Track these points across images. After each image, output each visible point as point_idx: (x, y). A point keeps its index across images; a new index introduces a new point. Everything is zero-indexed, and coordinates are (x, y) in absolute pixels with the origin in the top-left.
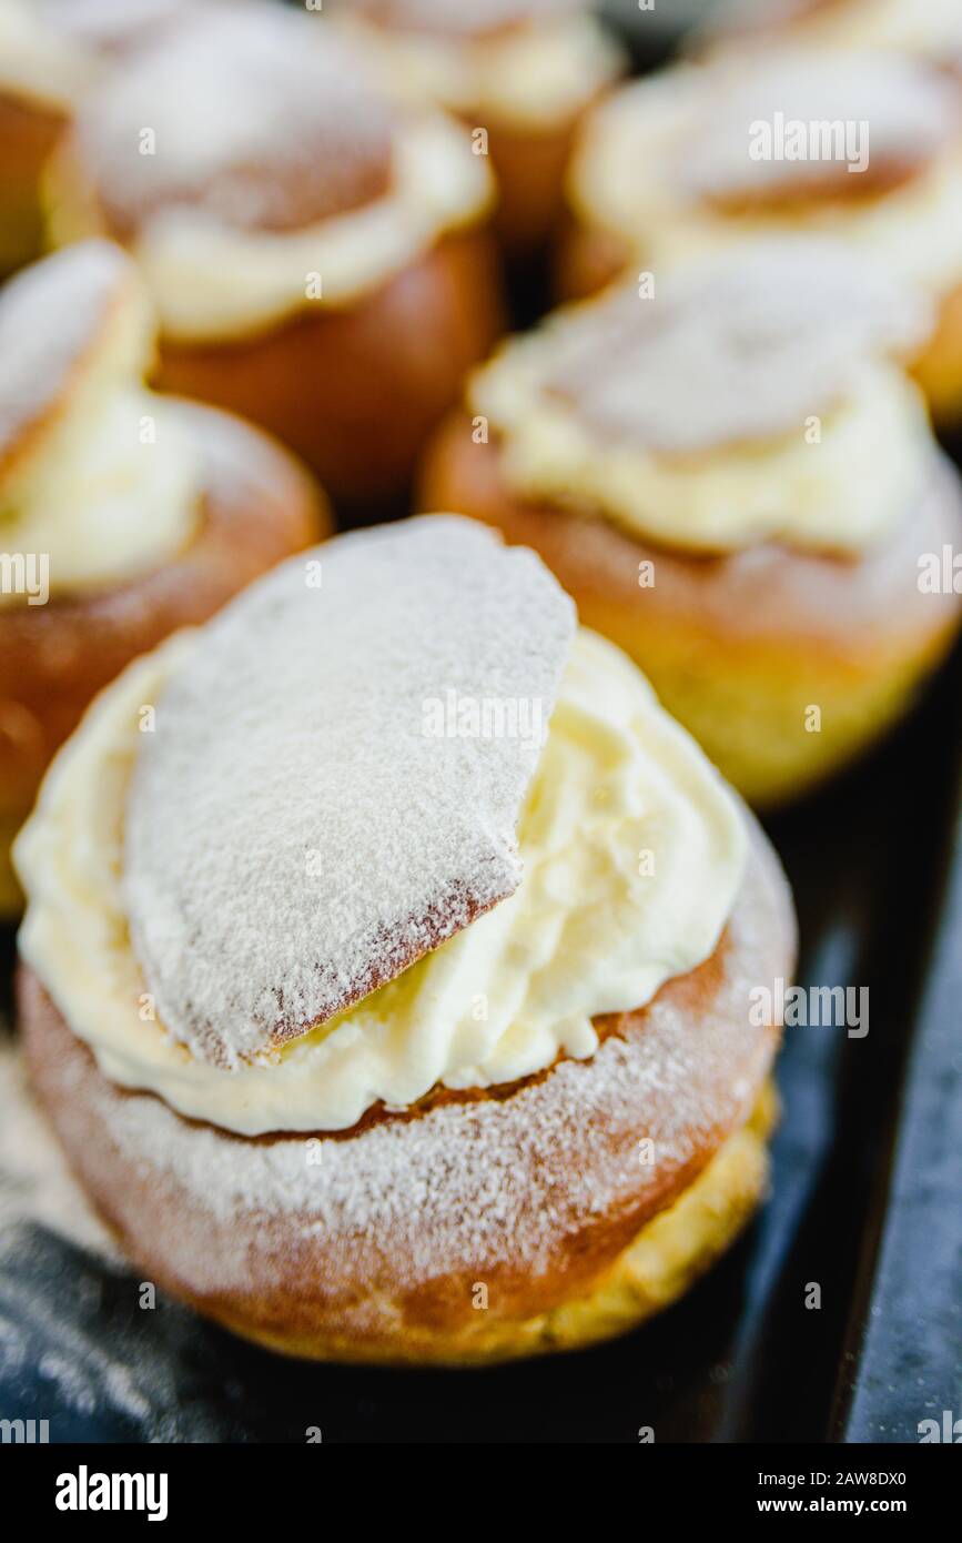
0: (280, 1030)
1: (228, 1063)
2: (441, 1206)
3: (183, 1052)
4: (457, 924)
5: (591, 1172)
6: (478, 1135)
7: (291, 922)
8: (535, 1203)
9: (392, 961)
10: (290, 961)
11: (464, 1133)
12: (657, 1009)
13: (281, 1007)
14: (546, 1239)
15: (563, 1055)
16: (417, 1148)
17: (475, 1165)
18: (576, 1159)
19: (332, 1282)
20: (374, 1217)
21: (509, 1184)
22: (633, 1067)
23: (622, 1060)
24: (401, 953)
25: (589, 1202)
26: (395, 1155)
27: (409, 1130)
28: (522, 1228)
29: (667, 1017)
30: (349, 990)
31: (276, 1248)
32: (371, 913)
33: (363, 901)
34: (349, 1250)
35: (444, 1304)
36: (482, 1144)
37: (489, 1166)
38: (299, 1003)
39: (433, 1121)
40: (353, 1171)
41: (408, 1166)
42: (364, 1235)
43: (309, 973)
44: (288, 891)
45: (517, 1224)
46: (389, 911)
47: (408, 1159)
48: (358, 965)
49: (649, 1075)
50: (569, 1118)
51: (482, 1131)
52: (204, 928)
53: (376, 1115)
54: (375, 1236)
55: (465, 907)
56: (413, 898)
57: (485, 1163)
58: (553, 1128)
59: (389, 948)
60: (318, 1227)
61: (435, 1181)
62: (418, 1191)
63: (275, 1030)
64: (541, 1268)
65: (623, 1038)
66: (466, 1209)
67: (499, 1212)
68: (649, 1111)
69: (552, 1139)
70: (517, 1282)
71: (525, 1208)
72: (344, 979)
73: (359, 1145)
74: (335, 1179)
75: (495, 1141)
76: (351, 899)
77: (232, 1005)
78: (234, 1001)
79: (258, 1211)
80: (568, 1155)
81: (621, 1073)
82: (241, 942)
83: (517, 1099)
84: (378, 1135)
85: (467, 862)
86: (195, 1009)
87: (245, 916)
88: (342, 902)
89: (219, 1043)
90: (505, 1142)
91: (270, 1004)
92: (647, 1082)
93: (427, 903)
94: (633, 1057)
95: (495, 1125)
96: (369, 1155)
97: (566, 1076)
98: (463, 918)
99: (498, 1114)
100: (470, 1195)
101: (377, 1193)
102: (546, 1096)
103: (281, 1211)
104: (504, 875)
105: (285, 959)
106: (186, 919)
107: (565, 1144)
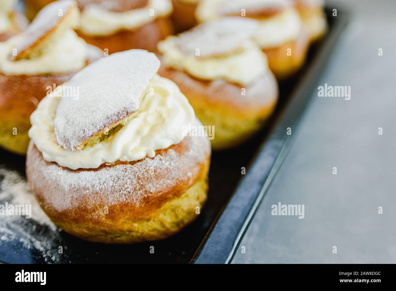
0: (83, 139)
1: (71, 149)
2: (116, 187)
3: (62, 149)
4: (124, 116)
5: (151, 183)
6: (126, 172)
7: (88, 115)
8: (137, 188)
9: (109, 123)
10: (87, 123)
11: (123, 171)
12: (170, 150)
13: (84, 133)
14: (139, 198)
15: (147, 156)
16: (112, 173)
17: (125, 178)
18: (148, 180)
19: (90, 206)
20: (101, 189)
21: (132, 183)
22: (163, 162)
23: (161, 160)
24: (111, 122)
25: (150, 190)
26: (107, 174)
27: (111, 169)
28: (134, 194)
29: (172, 152)
30: (99, 129)
31: (78, 197)
32: (106, 113)
33: (104, 111)
34: (94, 197)
35: (115, 213)
36: (127, 174)
37: (128, 179)
38: (88, 132)
39: (116, 167)
40: (97, 178)
41: (109, 177)
42: (98, 193)
43: (91, 126)
44: (89, 109)
45: (133, 193)
46: (109, 113)
47: (109, 176)
48: (101, 124)
49: (167, 164)
50: (147, 170)
51: (127, 171)
52: (70, 120)
53: (103, 166)
54: (100, 194)
55: (126, 113)
56: (115, 110)
57: (127, 178)
58: (143, 172)
59: (109, 120)
60: (88, 191)
61: (115, 181)
62: (111, 183)
63: (82, 139)
64: (138, 205)
65: (161, 155)
66: (121, 188)
67: (129, 190)
68: (166, 172)
69: (143, 174)
70: (132, 208)
71: (135, 190)
72: (98, 127)
73: (99, 172)
74: (93, 180)
75: (130, 173)
76: (102, 110)
77: (73, 135)
78: (74, 134)
79: (75, 188)
80: (146, 178)
81: (160, 162)
82: (77, 121)
83: (136, 165)
84: (103, 170)
85: (127, 104)
86: (66, 137)
87: (79, 116)
88: (100, 111)
89: (70, 144)
90: (132, 174)
91: (81, 133)
92: (166, 165)
93: (118, 112)
94: (164, 160)
95: (130, 170)
96: (101, 174)
97: (147, 161)
98: (125, 115)
99: (131, 167)
100: (123, 185)
101: (102, 183)
102: (142, 165)
103: (80, 188)
104: (135, 107)
105: (86, 123)
106: (66, 119)
107: (146, 176)
